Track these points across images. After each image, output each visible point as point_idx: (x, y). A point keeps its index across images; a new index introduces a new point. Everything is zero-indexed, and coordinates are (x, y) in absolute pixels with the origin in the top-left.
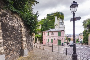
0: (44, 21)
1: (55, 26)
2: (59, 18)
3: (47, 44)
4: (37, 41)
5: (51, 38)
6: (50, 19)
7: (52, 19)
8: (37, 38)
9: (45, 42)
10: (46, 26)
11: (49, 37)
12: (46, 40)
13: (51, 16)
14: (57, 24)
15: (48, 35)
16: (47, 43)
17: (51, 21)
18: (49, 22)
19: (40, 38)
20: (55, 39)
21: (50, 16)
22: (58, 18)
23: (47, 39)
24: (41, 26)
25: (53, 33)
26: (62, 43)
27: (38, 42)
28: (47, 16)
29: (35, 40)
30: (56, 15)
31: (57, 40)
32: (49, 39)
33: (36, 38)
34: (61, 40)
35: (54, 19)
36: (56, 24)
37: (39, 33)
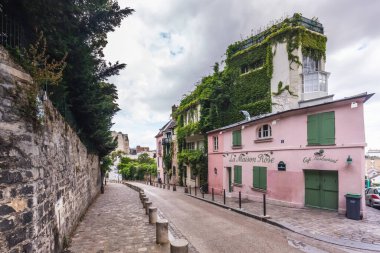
0: (214, 83)
1: (274, 100)
2: (298, 53)
3: (229, 195)
4: (186, 177)
5: (254, 159)
6: (244, 68)
7: (253, 66)
8: (185, 165)
9: (220, 185)
10: (226, 105)
11: (238, 155)
12: (225, 172)
13: (253, 50)
14: (287, 88)
15: (237, 145)
16: (231, 190)
17: (253, 75)
18: (238, 86)
19: (198, 166)
20: (282, 166)
21: (246, 53)
22: (290, 51)
23: (229, 169)
24: (199, 108)
25: (266, 127)
26: (349, 198)
27: (190, 182)
28: (229, 55)
29: (181, 175)
30: (279, 38)
31: (302, 176)
32: (238, 169)
33: (181, 165)
34: (334, 174)
35: (271, 63)
36: (280, 84)
37: (193, 143)
